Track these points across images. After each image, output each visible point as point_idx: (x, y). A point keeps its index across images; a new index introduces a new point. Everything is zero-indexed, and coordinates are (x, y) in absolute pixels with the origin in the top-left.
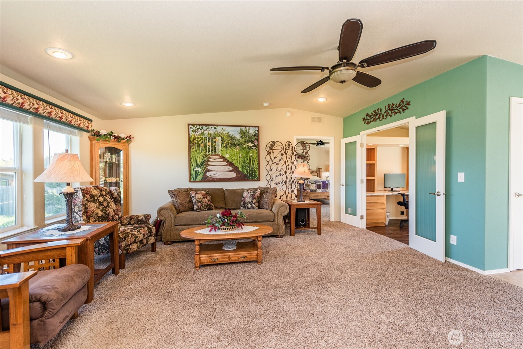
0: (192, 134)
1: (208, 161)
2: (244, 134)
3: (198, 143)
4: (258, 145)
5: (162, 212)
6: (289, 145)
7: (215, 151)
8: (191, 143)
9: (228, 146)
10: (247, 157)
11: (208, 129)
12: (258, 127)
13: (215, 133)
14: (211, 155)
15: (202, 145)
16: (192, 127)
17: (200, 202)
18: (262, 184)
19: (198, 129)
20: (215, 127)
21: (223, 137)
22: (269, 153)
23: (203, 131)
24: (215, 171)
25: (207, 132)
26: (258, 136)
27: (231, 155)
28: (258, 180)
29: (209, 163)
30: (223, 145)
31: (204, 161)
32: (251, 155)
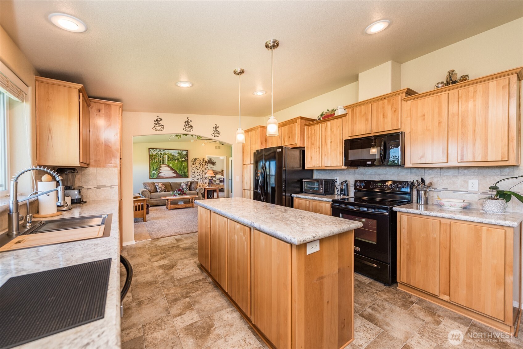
0: (151, 153)
2: (180, 154)
3: (154, 158)
4: (188, 159)
5: (144, 192)
6: (204, 160)
7: (164, 163)
8: (150, 158)
9: (171, 160)
10: (181, 166)
11: (160, 151)
12: (188, 151)
13: (164, 153)
14: (162, 165)
15: (157, 159)
16: (151, 150)
17: (161, 188)
18: (190, 179)
19: (154, 151)
20: (164, 150)
21: (168, 155)
22: (194, 164)
23: (157, 152)
24: (164, 173)
26: (188, 155)
27: (173, 165)
28: (188, 177)
29: (161, 169)
30: (168, 159)
31: (158, 167)
32: (184, 165)
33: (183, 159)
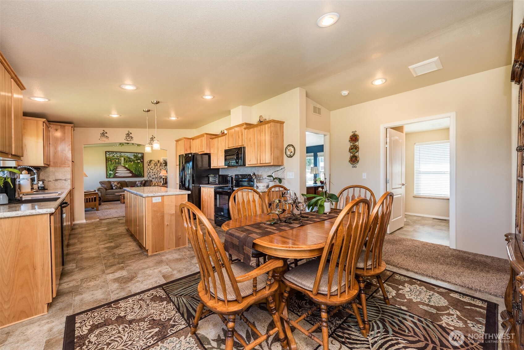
0: (107, 156)
1: (117, 168)
2: (135, 156)
3: (111, 160)
4: (143, 161)
5: (100, 189)
6: (159, 162)
7: (120, 164)
8: (107, 160)
9: (127, 162)
10: (137, 167)
11: (117, 154)
12: (143, 153)
13: (120, 156)
14: (118, 166)
15: (113, 161)
16: (108, 153)
17: (116, 186)
18: (145, 178)
19: (111, 153)
20: (120, 153)
21: (124, 157)
22: (149, 165)
23: (113, 155)
24: (120, 173)
26: (143, 157)
27: (129, 166)
28: (143, 177)
29: (117, 169)
30: (124, 161)
31: (114, 168)
32: (140, 166)
33: (139, 161)
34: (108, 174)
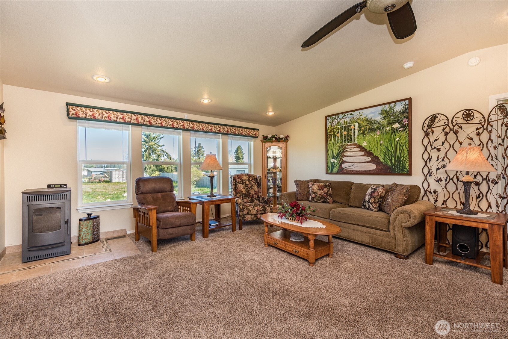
0: (329, 125)
1: (344, 152)
2: (386, 114)
3: (334, 134)
4: (409, 124)
6: (469, 116)
7: (351, 140)
8: (328, 134)
9: (366, 132)
10: (391, 143)
11: (344, 117)
12: (409, 99)
13: (351, 120)
14: (347, 145)
15: (338, 135)
16: (329, 118)
19: (334, 119)
20: (351, 113)
21: (360, 122)
22: (428, 134)
23: (339, 120)
24: (351, 162)
25: (343, 120)
26: (410, 112)
27: (369, 143)
28: (409, 173)
29: (345, 154)
30: (360, 132)
31: (340, 151)
32: (398, 139)
33: (396, 126)
34: (330, 165)
